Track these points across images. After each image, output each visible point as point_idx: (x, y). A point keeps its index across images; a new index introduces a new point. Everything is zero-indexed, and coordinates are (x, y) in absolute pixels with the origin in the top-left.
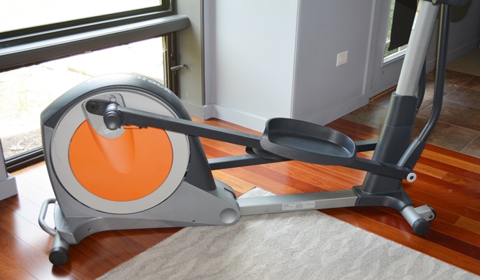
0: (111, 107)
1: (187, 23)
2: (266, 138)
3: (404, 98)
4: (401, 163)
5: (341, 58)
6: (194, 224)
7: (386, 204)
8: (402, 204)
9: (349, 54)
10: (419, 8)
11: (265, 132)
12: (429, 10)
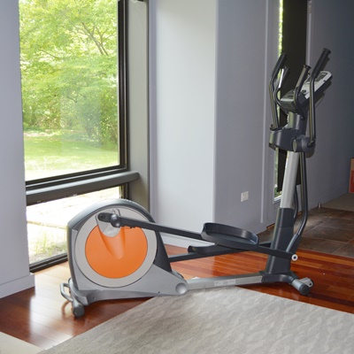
0: (114, 216)
1: (137, 176)
2: (205, 233)
3: (285, 209)
4: (288, 250)
5: (244, 196)
6: (159, 295)
7: (281, 280)
8: (290, 278)
9: (249, 194)
10: (288, 156)
11: (204, 230)
12: (294, 156)
